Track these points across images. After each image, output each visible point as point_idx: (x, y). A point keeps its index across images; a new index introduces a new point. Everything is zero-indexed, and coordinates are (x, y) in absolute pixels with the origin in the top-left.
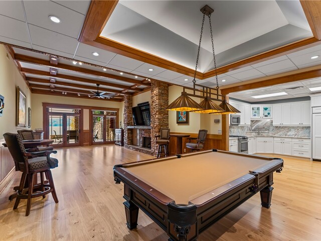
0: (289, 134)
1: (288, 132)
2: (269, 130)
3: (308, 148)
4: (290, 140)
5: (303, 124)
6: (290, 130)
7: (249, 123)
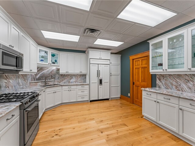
0: (71, 81)
1: (70, 79)
2: (54, 78)
3: (86, 92)
4: (75, 87)
5: (83, 72)
6: (72, 78)
7: (35, 70)
